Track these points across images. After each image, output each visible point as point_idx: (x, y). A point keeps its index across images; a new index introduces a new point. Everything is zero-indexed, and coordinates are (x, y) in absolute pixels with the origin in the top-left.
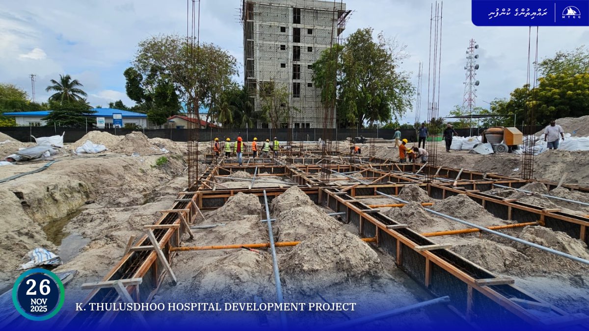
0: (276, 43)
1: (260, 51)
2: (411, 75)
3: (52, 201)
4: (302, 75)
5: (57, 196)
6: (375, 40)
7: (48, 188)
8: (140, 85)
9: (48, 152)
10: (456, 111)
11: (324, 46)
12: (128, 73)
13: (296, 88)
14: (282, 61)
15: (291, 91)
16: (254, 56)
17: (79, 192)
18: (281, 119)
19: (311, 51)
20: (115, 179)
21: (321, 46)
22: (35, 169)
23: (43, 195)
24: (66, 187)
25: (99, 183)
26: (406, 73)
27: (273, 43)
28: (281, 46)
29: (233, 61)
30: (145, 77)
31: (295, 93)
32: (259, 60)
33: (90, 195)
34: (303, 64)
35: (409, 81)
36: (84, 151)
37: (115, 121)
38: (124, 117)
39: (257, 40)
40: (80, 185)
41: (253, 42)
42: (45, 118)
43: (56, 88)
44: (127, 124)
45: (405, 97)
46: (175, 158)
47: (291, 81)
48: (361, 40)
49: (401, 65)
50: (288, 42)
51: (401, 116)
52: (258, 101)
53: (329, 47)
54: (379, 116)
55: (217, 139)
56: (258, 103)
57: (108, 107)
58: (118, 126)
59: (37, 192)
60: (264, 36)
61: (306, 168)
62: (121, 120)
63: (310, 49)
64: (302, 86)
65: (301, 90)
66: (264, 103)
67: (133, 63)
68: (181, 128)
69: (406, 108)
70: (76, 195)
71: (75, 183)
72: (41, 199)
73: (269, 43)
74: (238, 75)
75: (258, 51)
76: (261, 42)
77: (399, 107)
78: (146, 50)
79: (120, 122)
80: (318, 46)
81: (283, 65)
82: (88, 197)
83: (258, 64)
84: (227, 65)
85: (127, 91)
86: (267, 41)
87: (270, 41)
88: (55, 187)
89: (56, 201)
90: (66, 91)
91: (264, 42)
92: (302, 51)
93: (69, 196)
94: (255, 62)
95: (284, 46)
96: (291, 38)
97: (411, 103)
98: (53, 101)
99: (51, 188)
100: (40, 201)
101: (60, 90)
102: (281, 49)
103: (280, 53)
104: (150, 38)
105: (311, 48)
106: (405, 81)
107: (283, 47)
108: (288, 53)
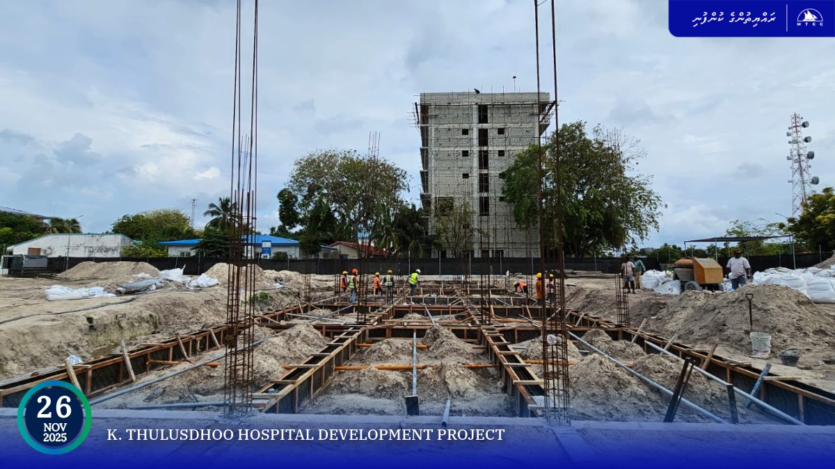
0: (457, 149)
1: (436, 160)
2: (650, 179)
3: (118, 327)
4: (491, 187)
5: (123, 324)
6: (590, 136)
7: (117, 316)
8: (295, 208)
9: (154, 285)
10: (737, 229)
11: (521, 148)
12: (281, 195)
13: (484, 205)
14: (465, 171)
15: (476, 208)
16: (429, 166)
17: (148, 322)
18: (462, 245)
19: (503, 155)
20: (187, 312)
21: (516, 148)
22: (122, 301)
23: (110, 321)
24: (136, 317)
25: (172, 316)
26: (642, 178)
27: (452, 149)
28: (463, 152)
29: (403, 174)
30: (300, 198)
31: (481, 210)
32: (435, 171)
33: (159, 326)
34: (492, 172)
35: (647, 188)
36: (196, 285)
37: (264, 250)
38: (274, 245)
39: (433, 147)
40: (151, 316)
41: (427, 149)
42: (195, 247)
43: (213, 213)
44: (278, 254)
45: (644, 211)
46: (285, 294)
47: (476, 195)
48: (570, 137)
49: (636, 167)
50: (471, 146)
51: (642, 238)
52: (433, 221)
53: (526, 148)
54: (604, 239)
55: (345, 272)
56: (433, 224)
57: (269, 232)
58: (266, 256)
59: (105, 319)
60: (441, 141)
61: (409, 308)
62: (270, 248)
63: (501, 153)
64: (491, 202)
65: (491, 206)
66: (440, 226)
67: (287, 185)
68: (344, 258)
69: (649, 226)
70: (145, 325)
71: (146, 314)
72: (107, 325)
73: (447, 149)
74: (409, 191)
75: (433, 160)
76: (437, 149)
77: (639, 226)
78: (302, 169)
79: (269, 250)
80: (513, 148)
81: (466, 176)
82: (156, 327)
83: (433, 176)
84: (396, 180)
85: (280, 214)
86: (444, 147)
87: (448, 147)
88: (124, 315)
89: (121, 328)
90: (224, 216)
91: (441, 149)
92: (490, 156)
93: (136, 324)
94: (429, 173)
95: (467, 152)
96: (476, 142)
97: (656, 219)
98: (211, 228)
99: (119, 316)
100: (105, 326)
101: (219, 214)
102: (463, 156)
103: (461, 160)
104: (306, 156)
105: (503, 151)
106: (643, 189)
107: (465, 154)
108: (472, 161)
